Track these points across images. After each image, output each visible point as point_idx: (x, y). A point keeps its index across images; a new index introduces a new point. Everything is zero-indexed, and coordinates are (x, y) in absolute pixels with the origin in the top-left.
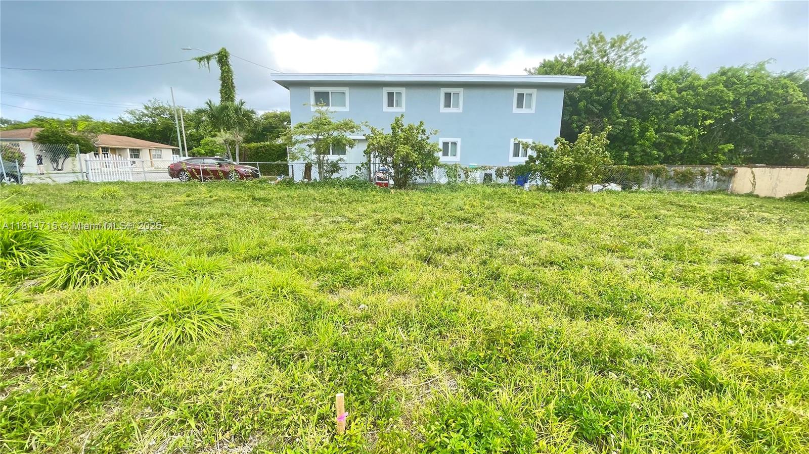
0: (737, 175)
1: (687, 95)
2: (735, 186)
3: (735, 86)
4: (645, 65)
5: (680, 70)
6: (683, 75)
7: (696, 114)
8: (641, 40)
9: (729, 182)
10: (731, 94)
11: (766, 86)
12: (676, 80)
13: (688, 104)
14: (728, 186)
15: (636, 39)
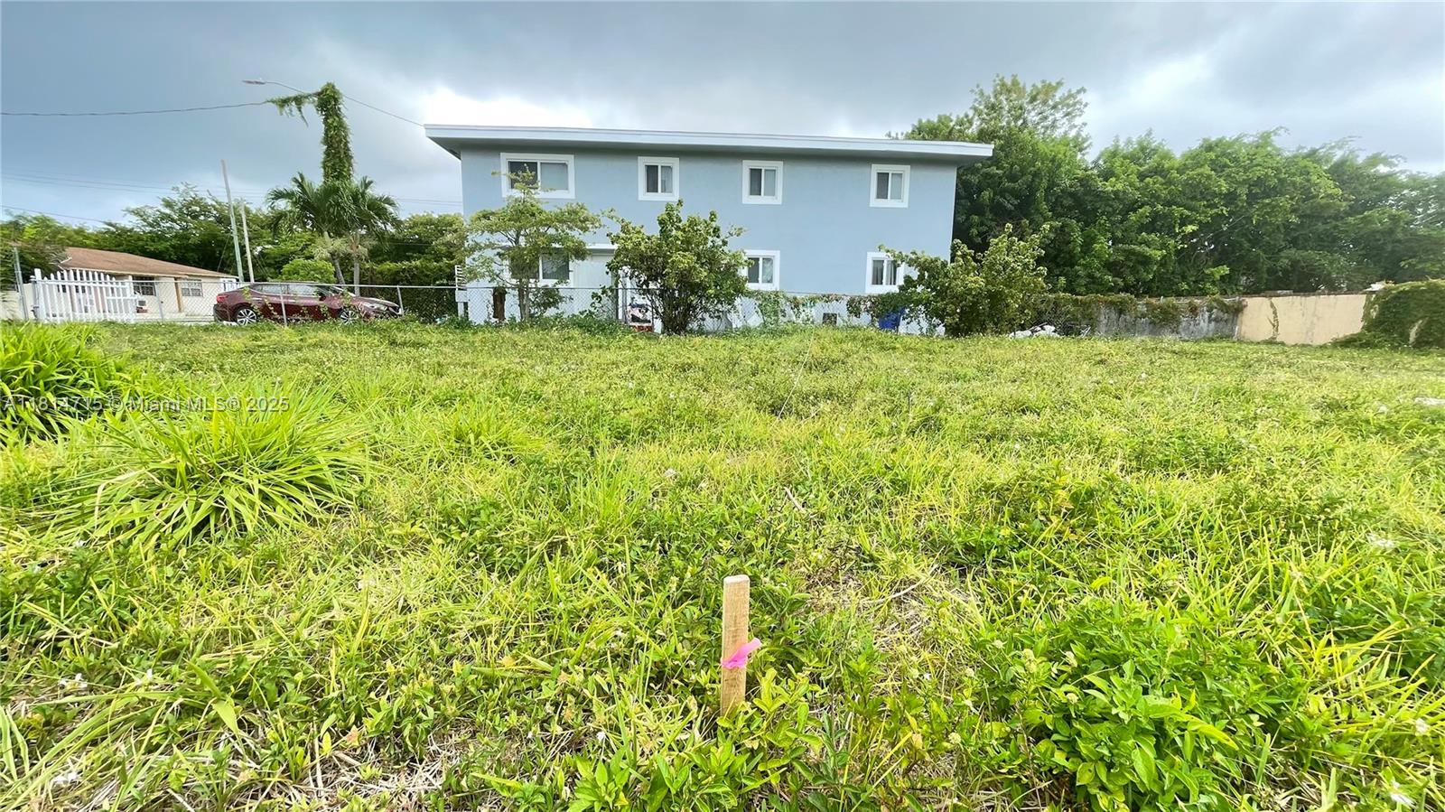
0: (1246, 311)
1: (1155, 183)
2: (1244, 328)
3: (1227, 170)
4: (1083, 134)
5: (1140, 143)
6: (1144, 151)
7: (1171, 213)
8: (1079, 92)
9: (1234, 323)
10: (1222, 182)
11: (1277, 169)
12: (1133, 158)
13: (1157, 198)
14: (1233, 330)
15: (1070, 91)
